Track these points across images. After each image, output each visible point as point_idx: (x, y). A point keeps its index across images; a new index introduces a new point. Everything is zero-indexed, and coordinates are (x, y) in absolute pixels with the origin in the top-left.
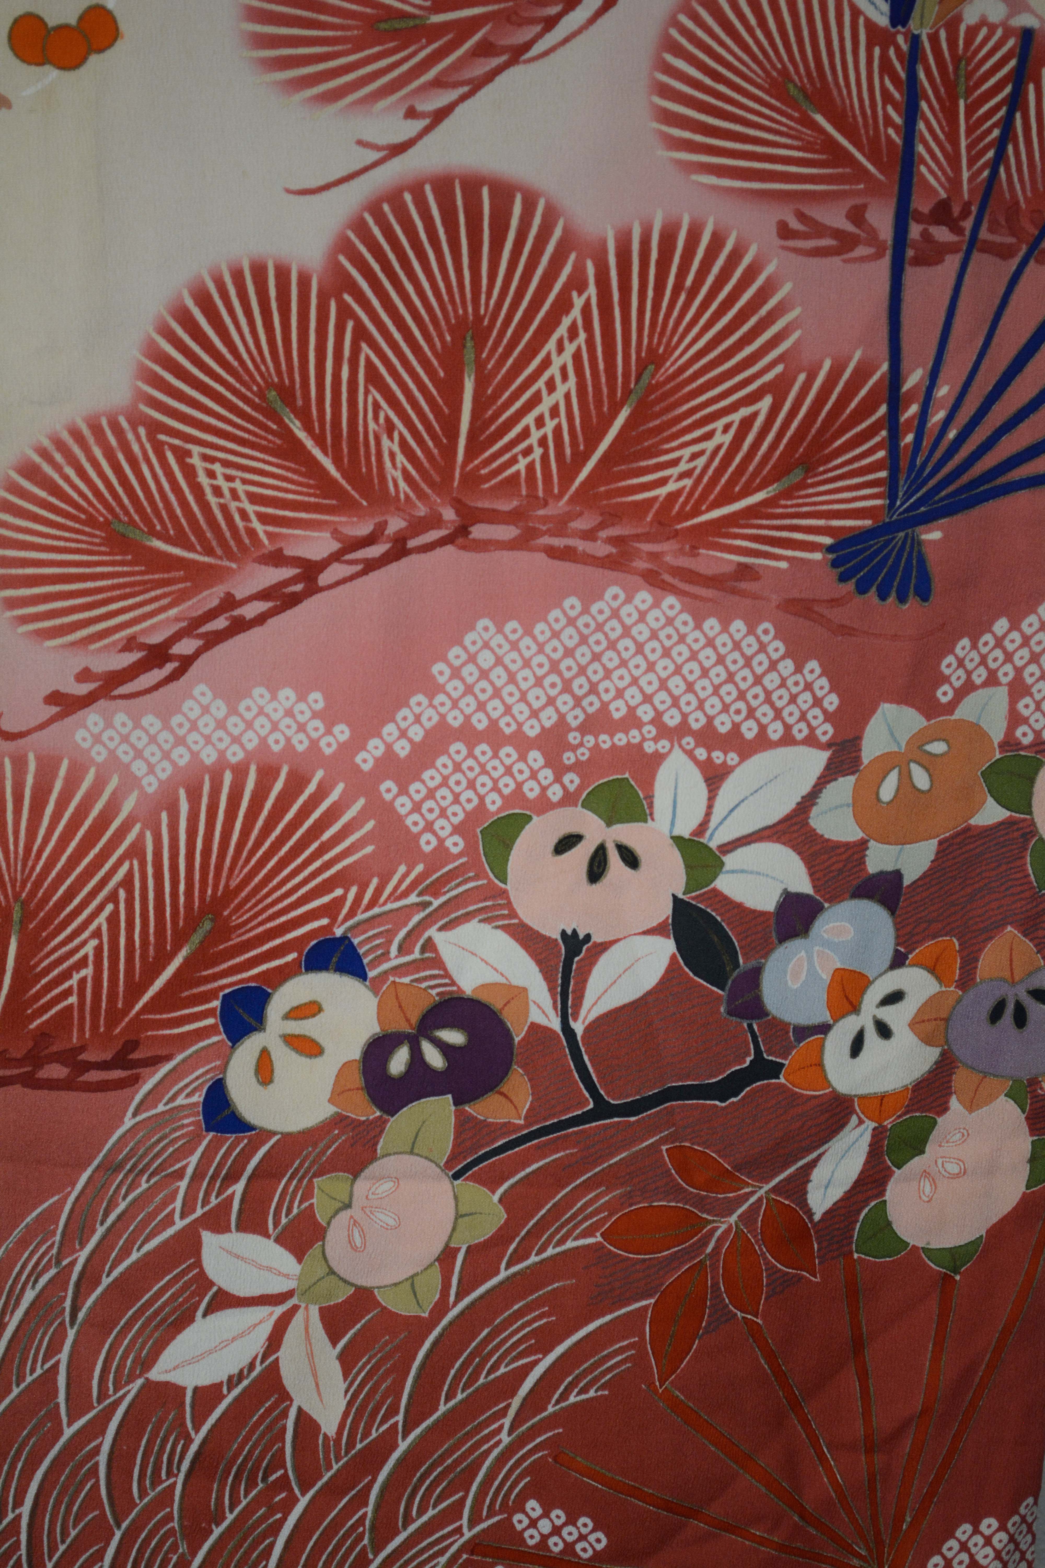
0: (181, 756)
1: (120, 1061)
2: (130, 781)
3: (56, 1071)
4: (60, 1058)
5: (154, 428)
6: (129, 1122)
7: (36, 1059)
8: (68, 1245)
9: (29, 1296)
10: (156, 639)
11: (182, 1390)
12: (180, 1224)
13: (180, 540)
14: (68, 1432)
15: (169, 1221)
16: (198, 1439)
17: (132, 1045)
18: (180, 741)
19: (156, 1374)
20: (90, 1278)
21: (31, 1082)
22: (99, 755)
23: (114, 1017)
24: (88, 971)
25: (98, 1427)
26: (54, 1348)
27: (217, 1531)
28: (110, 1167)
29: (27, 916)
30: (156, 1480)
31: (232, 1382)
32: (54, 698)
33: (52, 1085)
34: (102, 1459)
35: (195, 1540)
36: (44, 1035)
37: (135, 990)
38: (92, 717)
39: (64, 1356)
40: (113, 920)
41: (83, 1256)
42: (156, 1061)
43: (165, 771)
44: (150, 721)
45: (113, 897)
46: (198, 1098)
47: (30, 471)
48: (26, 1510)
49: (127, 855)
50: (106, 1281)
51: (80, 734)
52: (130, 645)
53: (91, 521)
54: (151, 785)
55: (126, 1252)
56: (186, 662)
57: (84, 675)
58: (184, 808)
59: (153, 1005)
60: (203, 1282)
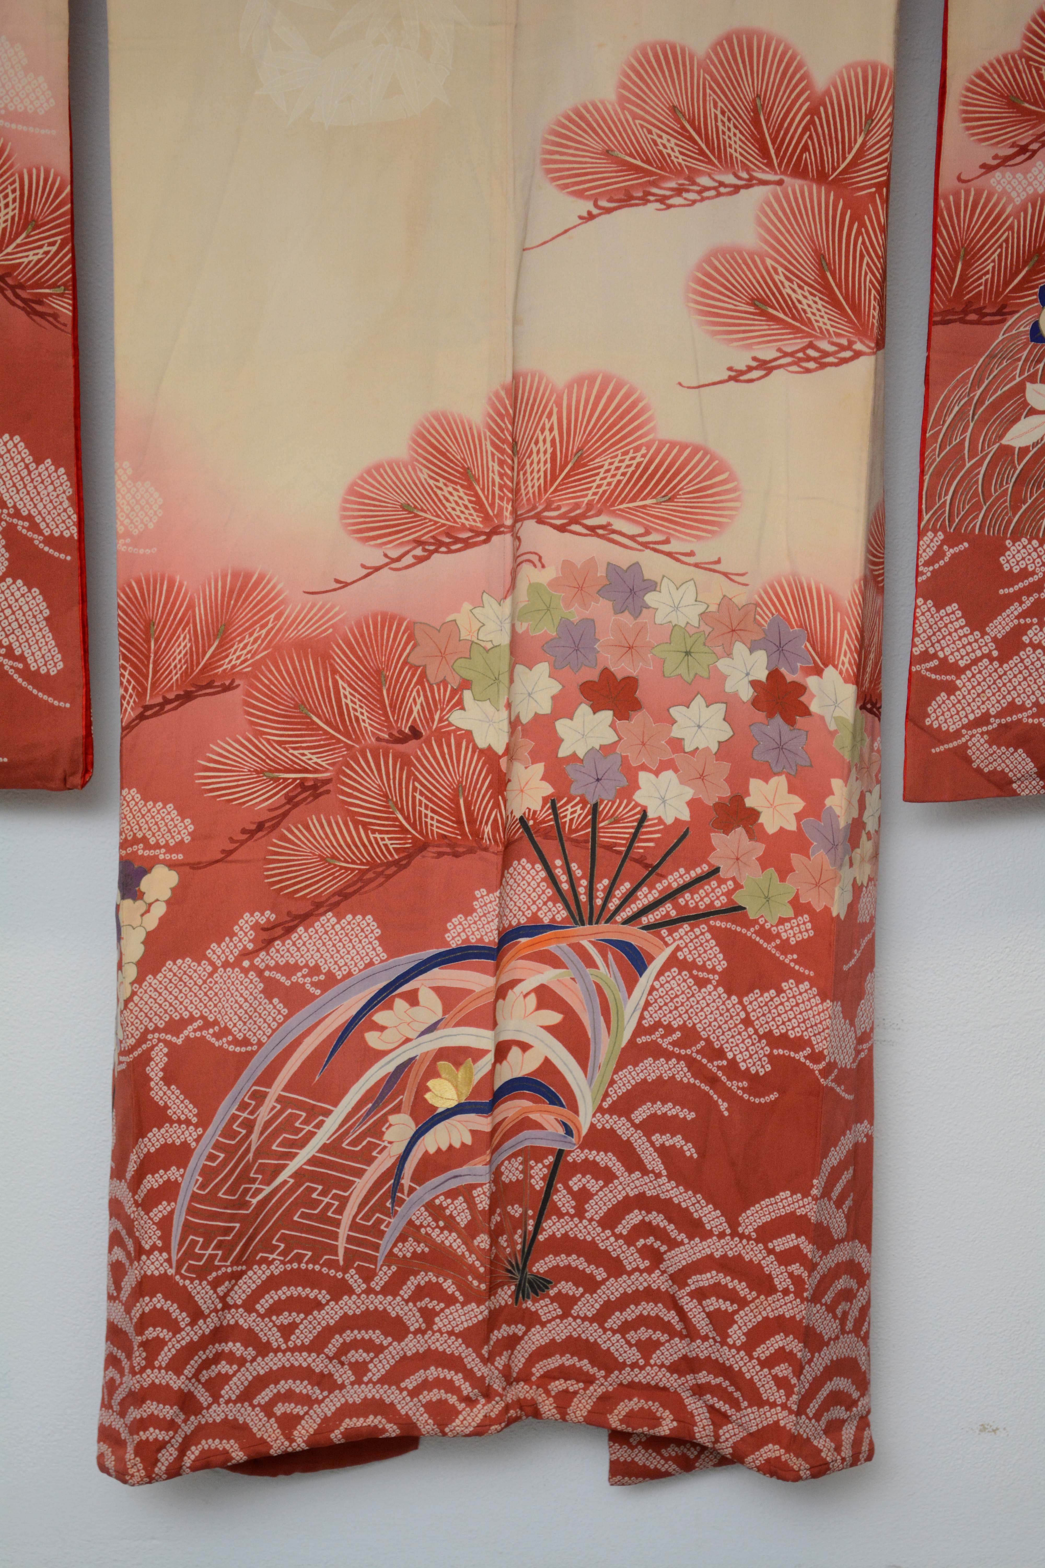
0: (1030, 190)
1: (999, 312)
2: (1010, 200)
3: (973, 317)
4: (975, 311)
5: (1028, 59)
6: (1001, 338)
7: (966, 312)
8: (972, 389)
9: (956, 409)
10: (1023, 143)
11: (1014, 448)
12: (1018, 379)
13: (1035, 104)
14: (968, 465)
15: (1014, 378)
16: (1019, 468)
17: (1004, 306)
18: (1030, 184)
19: (1004, 441)
20: (981, 401)
21: (963, 321)
22: (999, 189)
23: (998, 294)
24: (989, 276)
25: (979, 464)
26: (965, 430)
27: (1024, 507)
28: (992, 356)
29: (966, 254)
30: (1001, 486)
31: (1034, 445)
32: (983, 166)
33: (971, 322)
34: (981, 477)
35: (1015, 509)
36: (969, 302)
37: (1007, 284)
38: (997, 174)
39: (968, 434)
40: (1000, 255)
41: (979, 392)
42: (1013, 313)
43: (1023, 196)
44: (1019, 176)
45: (1001, 246)
46: (1028, 328)
47: (980, 76)
48: (949, 497)
49: (1007, 229)
50: (987, 403)
51: (992, 180)
52: (1013, 145)
53: (1002, 96)
54: (1018, 201)
55: (996, 391)
56: (1034, 152)
57: (996, 157)
58: (1030, 211)
59: (1014, 290)
60: (1025, 404)
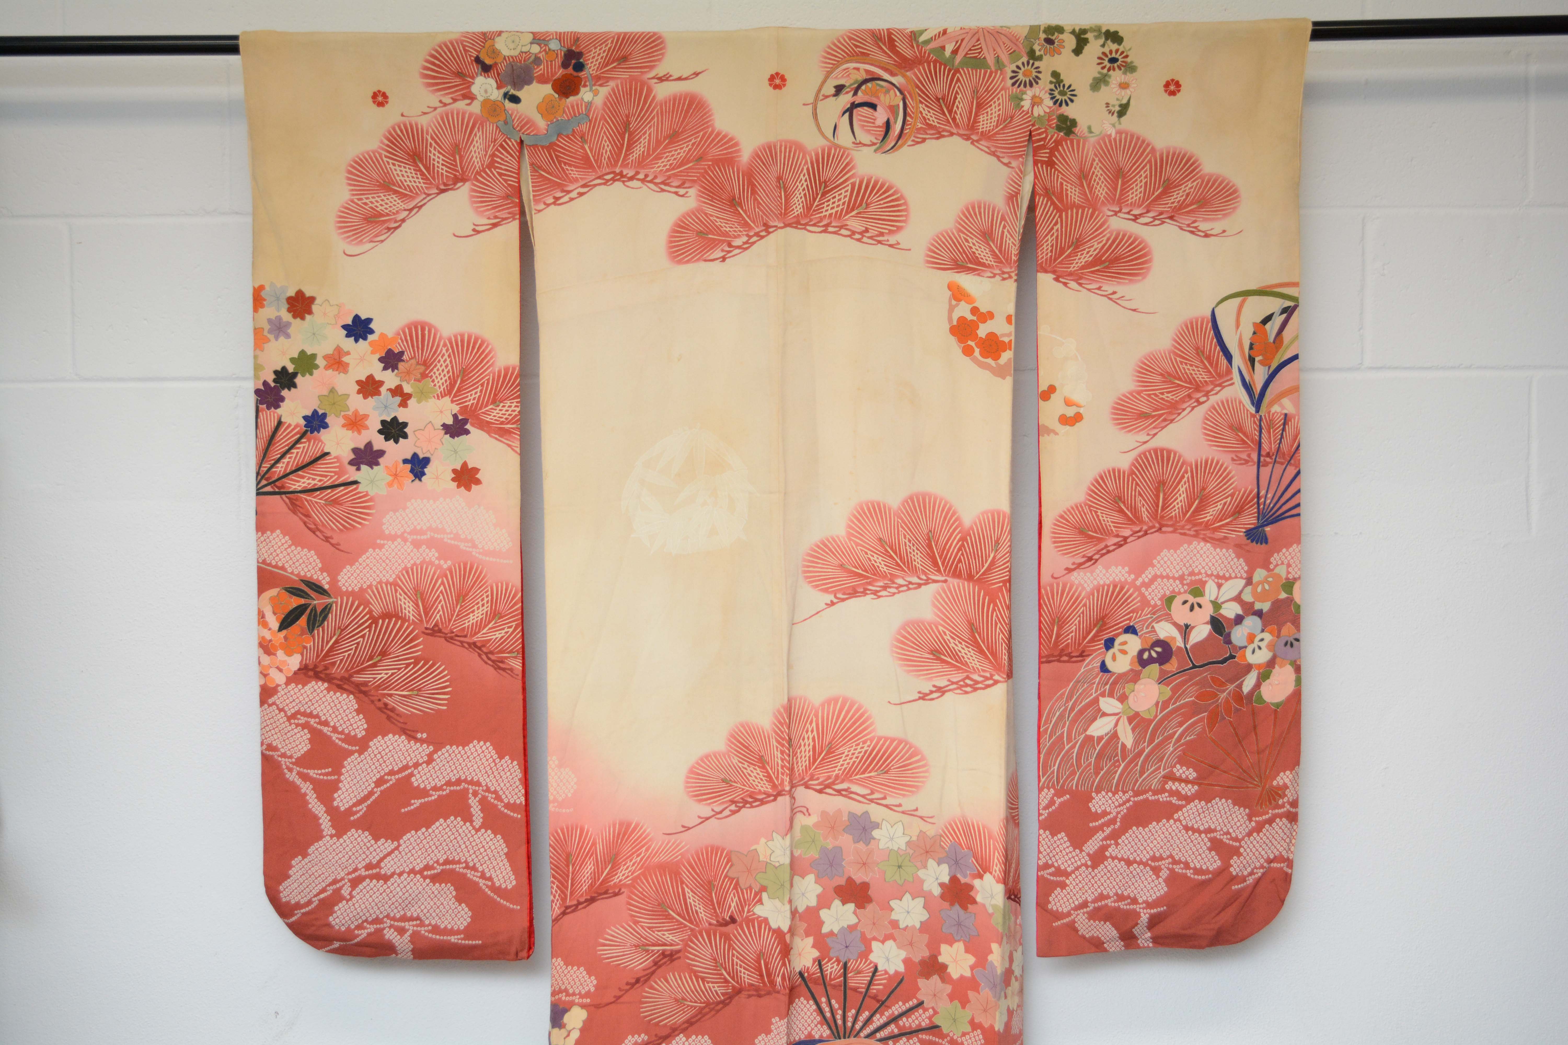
0: (1095, 583)
1: (1081, 655)
2: (1084, 588)
3: (1065, 658)
4: (1066, 655)
5: (1090, 506)
6: (1082, 670)
7: (1060, 655)
8: (1067, 701)
9: (1058, 714)
10: (1090, 555)
11: (1093, 737)
12: (1094, 695)
13: (1096, 532)
14: (1067, 748)
15: (1092, 695)
16: (1098, 749)
17: (1083, 652)
18: (1095, 579)
19: (1088, 733)
20: (1072, 709)
21: (1059, 661)
22: (1077, 582)
23: (1079, 644)
24: (1073, 634)
25: (1073, 747)
26: (1063, 727)
27: (1102, 773)
28: (1078, 682)
29: (1059, 621)
30: (1088, 760)
31: (1106, 735)
32: (1067, 569)
33: (1064, 662)
34: (1075, 755)
35: (1097, 774)
36: (1062, 650)
37: (1084, 638)
38: (1075, 573)
39: (1066, 729)
40: (1079, 622)
41: (1071, 704)
42: (1089, 655)
43: (1091, 586)
44: (1088, 574)
45: (1079, 616)
46: (1099, 664)
47: (1062, 517)
48: (1056, 767)
49: (1083, 606)
50: (1076, 710)
51: (1072, 578)
52: (1084, 556)
53: (1075, 528)
54: (1088, 589)
55: (1081, 702)
56: (1097, 560)
57: (1074, 564)
58: (1096, 595)
59: (1089, 642)
60: (1099, 710)
